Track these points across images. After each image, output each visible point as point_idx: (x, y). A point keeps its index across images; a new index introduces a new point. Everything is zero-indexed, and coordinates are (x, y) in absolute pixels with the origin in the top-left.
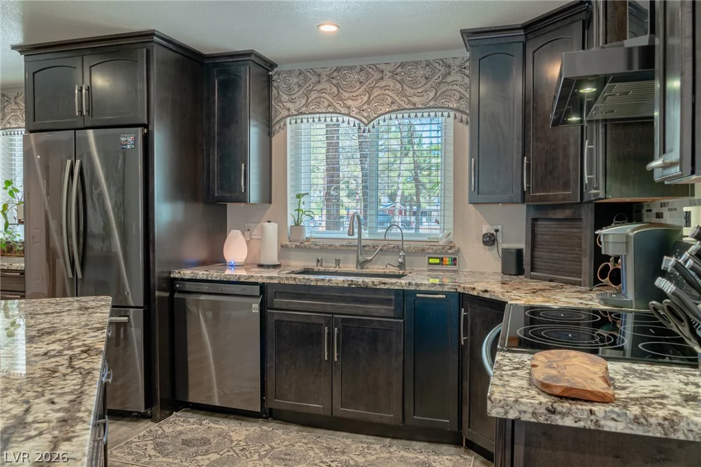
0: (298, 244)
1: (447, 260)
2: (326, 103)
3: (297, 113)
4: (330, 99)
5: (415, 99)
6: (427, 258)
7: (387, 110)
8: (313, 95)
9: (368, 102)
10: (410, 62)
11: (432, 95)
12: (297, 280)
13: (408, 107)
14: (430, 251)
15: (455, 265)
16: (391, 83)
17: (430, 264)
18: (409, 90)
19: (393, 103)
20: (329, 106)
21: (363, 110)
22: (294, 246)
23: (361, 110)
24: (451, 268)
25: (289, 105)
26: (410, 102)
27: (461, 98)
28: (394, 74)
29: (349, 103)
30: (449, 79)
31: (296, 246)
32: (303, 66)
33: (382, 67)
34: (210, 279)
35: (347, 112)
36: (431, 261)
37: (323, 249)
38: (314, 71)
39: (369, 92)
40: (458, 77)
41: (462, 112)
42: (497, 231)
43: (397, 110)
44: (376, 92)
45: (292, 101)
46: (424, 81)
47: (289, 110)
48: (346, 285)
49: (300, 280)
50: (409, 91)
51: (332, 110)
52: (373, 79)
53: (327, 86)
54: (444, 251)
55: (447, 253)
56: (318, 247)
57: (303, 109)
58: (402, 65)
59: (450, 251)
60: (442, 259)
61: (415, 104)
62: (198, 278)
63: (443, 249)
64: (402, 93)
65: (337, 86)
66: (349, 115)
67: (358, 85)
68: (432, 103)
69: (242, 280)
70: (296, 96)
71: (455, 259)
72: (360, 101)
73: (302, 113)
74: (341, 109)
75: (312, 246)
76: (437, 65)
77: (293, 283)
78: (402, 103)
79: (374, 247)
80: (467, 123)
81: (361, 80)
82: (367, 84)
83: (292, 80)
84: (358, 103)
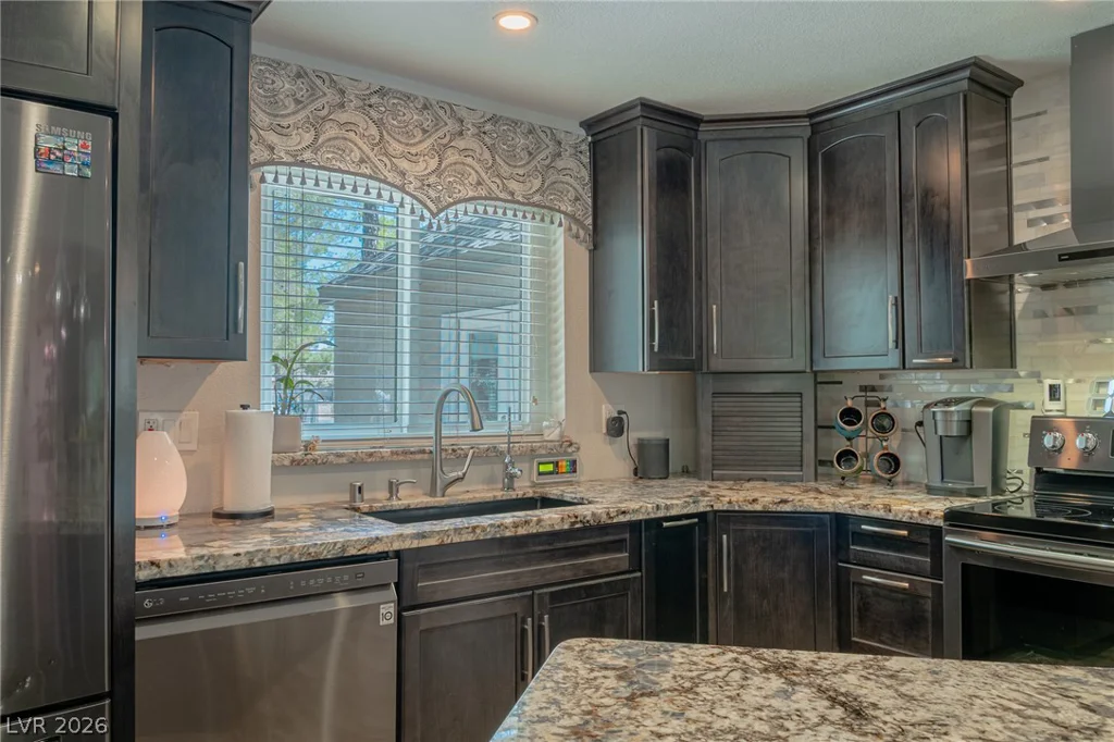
0: (299, 455)
1: (565, 466)
2: (357, 155)
3: (291, 160)
4: (365, 148)
5: (513, 185)
6: (535, 464)
7: (471, 194)
8: (330, 131)
9: (438, 171)
10: (508, 119)
11: (537, 183)
12: (478, 531)
13: (502, 196)
14: (544, 452)
15: (575, 471)
16: (473, 144)
17: (540, 474)
18: (506, 167)
19: (479, 183)
20: (362, 161)
21: (429, 185)
22: (287, 463)
23: (424, 185)
24: (567, 477)
25: (272, 138)
26: (505, 188)
27: (577, 199)
28: (481, 133)
29: (404, 165)
30: (560, 164)
31: (293, 461)
32: (310, 63)
33: (463, 113)
34: (259, 564)
35: (398, 181)
36: (543, 468)
37: (355, 463)
38: (332, 80)
39: (440, 151)
40: (571, 163)
41: (577, 221)
42: (620, 412)
43: (486, 198)
44: (451, 157)
45: (282, 131)
46: (526, 158)
47: (271, 149)
48: (566, 527)
49: (484, 529)
50: (505, 170)
51: (368, 172)
52: (446, 129)
53: (358, 118)
54: (562, 450)
55: (566, 454)
56: (344, 460)
57: (307, 155)
58: (494, 119)
59: (570, 450)
60: (556, 464)
61: (512, 194)
62: (220, 568)
63: (561, 446)
64: (492, 168)
65: (379, 124)
66: (402, 189)
67: (419, 136)
68: (536, 198)
69: (353, 552)
70: (290, 121)
71: (574, 463)
72: (422, 165)
73: (302, 163)
74: (386, 173)
75: (331, 458)
76: (543, 136)
77: (470, 538)
78: (494, 187)
79: (454, 450)
80: (584, 241)
81: (425, 126)
82: (435, 136)
83: (279, 83)
84: (420, 168)
